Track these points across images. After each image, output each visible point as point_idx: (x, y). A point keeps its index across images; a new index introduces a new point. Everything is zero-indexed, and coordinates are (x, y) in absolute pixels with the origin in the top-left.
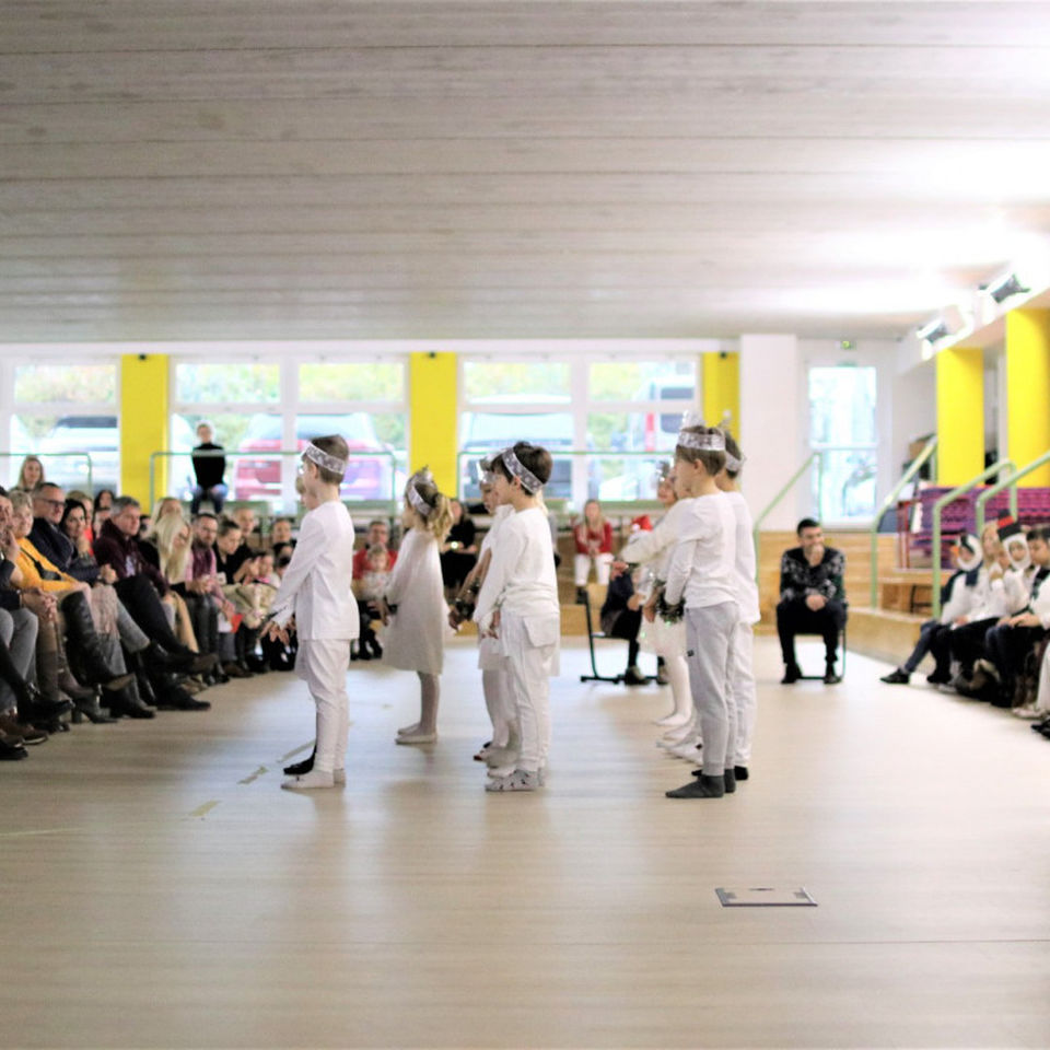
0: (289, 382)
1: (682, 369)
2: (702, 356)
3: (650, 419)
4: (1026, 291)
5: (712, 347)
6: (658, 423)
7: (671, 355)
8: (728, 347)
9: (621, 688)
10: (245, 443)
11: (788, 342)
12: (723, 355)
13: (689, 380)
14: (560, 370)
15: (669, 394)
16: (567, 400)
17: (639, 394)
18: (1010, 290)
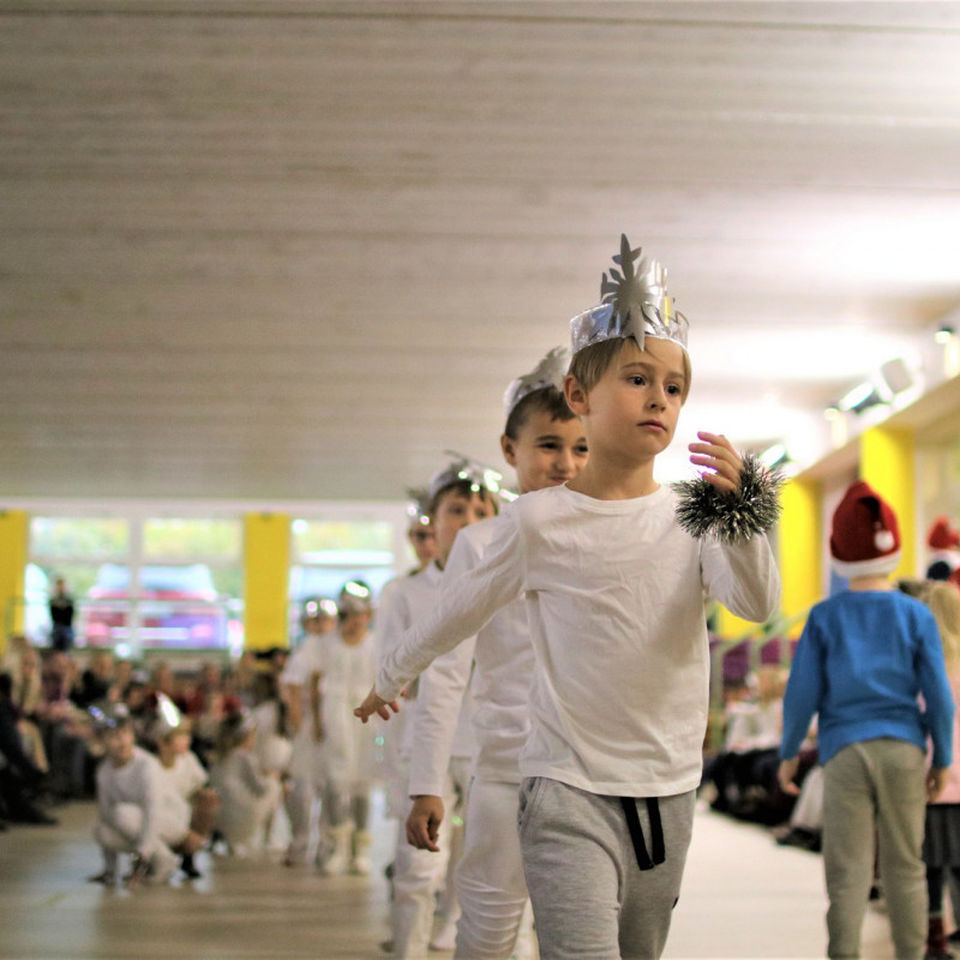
0: (136, 537)
10: (95, 591)
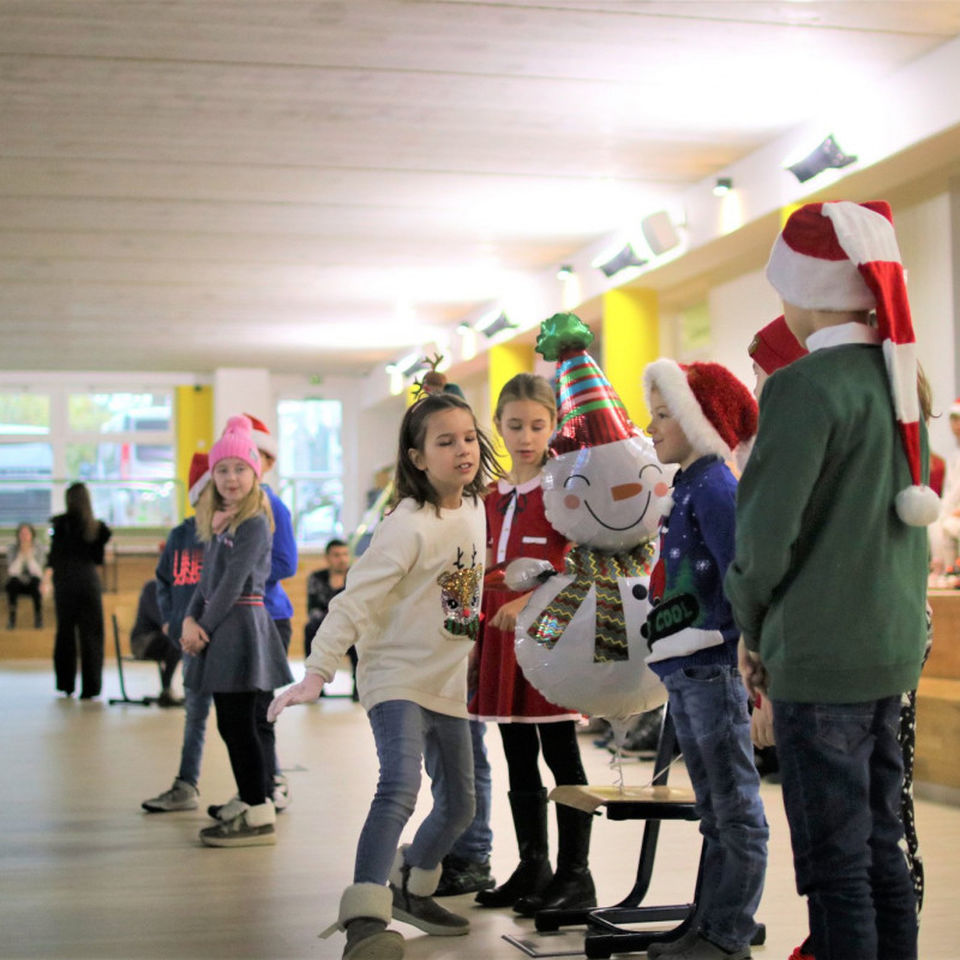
1: (158, 401)
2: (177, 391)
3: (126, 450)
4: (513, 327)
5: (187, 380)
6: (133, 452)
7: (146, 389)
8: (202, 380)
9: (154, 710)
11: (260, 377)
12: (198, 389)
13: (164, 412)
14: (42, 403)
15: (144, 425)
16: (43, 430)
17: (115, 424)
18: (501, 324)
